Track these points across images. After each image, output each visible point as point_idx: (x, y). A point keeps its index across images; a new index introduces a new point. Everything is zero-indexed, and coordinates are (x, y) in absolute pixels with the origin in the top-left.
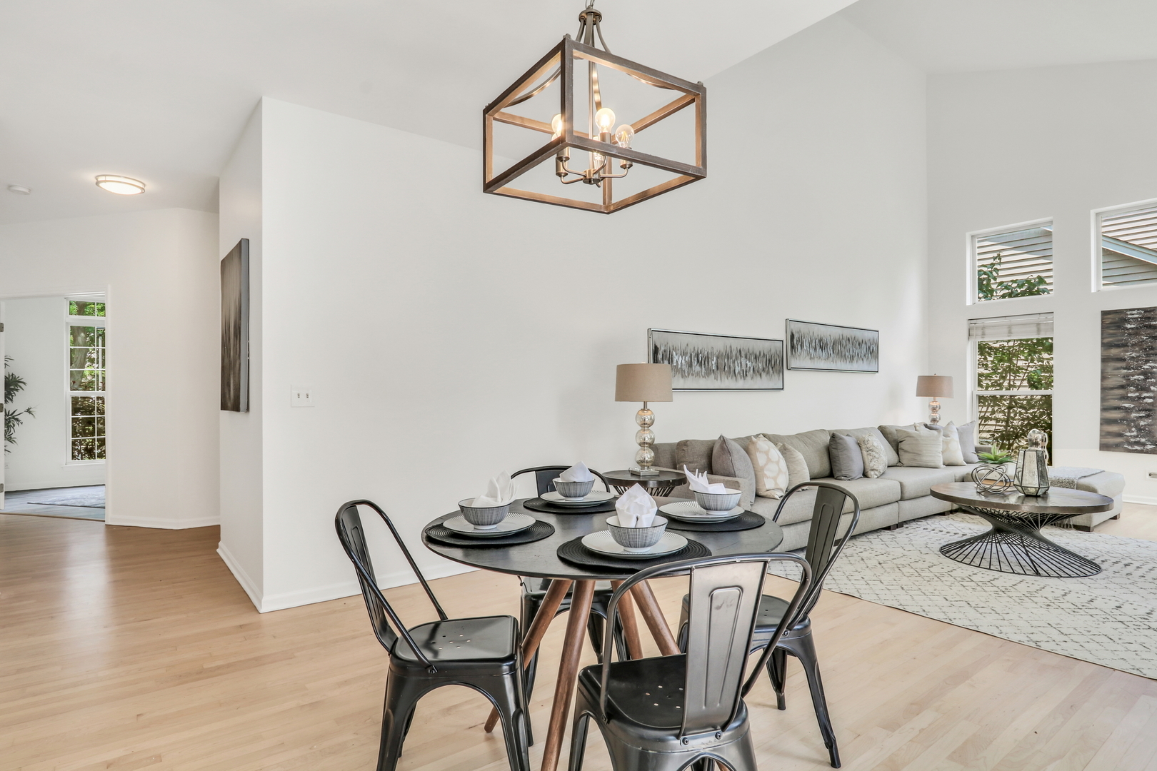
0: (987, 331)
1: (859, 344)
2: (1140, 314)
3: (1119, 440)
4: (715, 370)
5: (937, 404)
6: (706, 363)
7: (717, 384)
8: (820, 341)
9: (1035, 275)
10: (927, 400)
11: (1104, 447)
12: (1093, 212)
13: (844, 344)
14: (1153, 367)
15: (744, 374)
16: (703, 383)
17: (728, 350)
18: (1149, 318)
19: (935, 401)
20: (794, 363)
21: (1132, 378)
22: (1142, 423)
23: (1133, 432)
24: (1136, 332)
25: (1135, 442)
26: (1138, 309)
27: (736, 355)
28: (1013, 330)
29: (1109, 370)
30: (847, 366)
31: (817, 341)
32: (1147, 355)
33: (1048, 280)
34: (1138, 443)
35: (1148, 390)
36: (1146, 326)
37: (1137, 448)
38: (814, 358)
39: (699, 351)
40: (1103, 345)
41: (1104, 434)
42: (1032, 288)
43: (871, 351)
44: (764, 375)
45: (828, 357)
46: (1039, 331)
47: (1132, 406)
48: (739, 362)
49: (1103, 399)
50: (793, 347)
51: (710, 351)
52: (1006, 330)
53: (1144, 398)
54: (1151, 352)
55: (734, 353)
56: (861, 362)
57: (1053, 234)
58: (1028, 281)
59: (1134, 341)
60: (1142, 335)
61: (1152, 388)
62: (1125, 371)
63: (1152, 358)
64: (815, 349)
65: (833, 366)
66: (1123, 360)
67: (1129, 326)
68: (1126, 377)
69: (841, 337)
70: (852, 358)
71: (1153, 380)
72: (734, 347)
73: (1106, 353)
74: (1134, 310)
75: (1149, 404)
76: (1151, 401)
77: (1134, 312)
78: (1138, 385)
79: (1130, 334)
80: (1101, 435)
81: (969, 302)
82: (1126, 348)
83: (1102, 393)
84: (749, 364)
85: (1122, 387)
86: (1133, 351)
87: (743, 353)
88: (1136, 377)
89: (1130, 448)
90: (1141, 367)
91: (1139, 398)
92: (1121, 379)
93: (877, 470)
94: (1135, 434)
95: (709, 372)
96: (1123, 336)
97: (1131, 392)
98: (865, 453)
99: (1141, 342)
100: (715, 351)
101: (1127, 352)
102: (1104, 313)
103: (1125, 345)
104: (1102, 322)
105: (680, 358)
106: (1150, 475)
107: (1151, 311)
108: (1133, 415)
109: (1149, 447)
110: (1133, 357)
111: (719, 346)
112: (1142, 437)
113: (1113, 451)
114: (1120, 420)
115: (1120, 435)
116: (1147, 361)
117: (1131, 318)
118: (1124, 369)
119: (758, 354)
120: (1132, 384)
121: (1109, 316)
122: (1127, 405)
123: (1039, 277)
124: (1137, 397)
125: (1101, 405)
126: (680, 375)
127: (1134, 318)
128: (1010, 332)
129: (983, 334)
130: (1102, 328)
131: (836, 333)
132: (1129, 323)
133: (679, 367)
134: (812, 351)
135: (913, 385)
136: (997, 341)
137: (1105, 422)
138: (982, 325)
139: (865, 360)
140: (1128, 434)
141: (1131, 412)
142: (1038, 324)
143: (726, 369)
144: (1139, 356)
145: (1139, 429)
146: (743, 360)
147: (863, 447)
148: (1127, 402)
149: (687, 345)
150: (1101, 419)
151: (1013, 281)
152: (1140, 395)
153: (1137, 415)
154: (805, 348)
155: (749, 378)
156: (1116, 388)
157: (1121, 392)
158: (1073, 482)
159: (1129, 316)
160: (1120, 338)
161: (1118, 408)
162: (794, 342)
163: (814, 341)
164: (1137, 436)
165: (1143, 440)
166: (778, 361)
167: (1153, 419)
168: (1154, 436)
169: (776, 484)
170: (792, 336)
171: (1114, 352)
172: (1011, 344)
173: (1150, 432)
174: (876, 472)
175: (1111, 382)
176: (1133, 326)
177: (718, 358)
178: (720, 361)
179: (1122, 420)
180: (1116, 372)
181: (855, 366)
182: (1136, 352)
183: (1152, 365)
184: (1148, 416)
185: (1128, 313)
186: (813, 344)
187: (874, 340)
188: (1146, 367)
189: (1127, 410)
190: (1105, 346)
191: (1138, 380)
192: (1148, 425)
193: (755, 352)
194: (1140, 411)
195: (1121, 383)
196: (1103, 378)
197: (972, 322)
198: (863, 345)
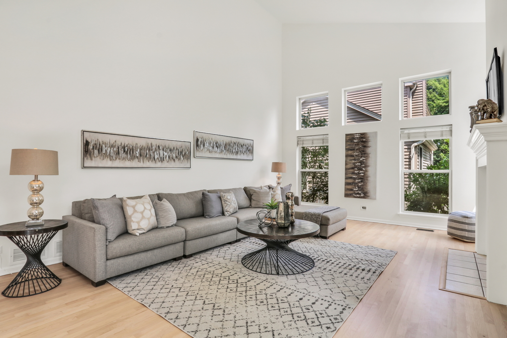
0: (304, 142)
1: (242, 146)
2: (359, 136)
3: (351, 192)
4: (139, 157)
5: (280, 176)
6: (131, 152)
7: (141, 164)
8: (216, 143)
9: (322, 118)
10: (276, 174)
11: (347, 195)
12: (343, 90)
13: (232, 145)
14: (364, 160)
15: (162, 160)
16: (128, 164)
17: (150, 145)
18: (362, 138)
19: (279, 174)
20: (198, 154)
21: (356, 164)
22: (360, 185)
23: (356, 188)
24: (357, 144)
25: (357, 193)
26: (358, 134)
27: (156, 149)
28: (314, 142)
29: (348, 161)
30: (234, 157)
31: (214, 143)
32: (362, 154)
33: (327, 120)
34: (358, 194)
35: (362, 170)
36: (361, 141)
37: (358, 196)
38: (212, 152)
39: (126, 145)
40: (346, 149)
41: (346, 190)
42: (321, 123)
43: (249, 150)
44: (176, 160)
45: (222, 152)
46: (323, 143)
47: (356, 177)
48: (158, 153)
49: (346, 174)
50: (197, 145)
51: (134, 146)
52: (311, 142)
53: (361, 173)
54: (363, 153)
55: (154, 148)
56: (242, 155)
57: (329, 99)
58: (320, 120)
59: (357, 148)
60: (360, 145)
61: (363, 169)
62: (354, 161)
63: (363, 155)
64: (213, 147)
65: (225, 157)
66: (353, 156)
67: (355, 141)
68: (354, 164)
69: (230, 142)
70: (237, 153)
71: (363, 165)
72: (154, 144)
73: (347, 153)
74: (357, 134)
75: (362, 176)
76: (363, 174)
77: (357, 135)
78: (358, 167)
79: (355, 145)
80: (345, 190)
81: (297, 129)
82: (354, 151)
83: (346, 171)
84: (165, 154)
85: (353, 168)
86: (356, 152)
87: (161, 148)
88: (358, 164)
89: (355, 195)
90: (359, 159)
91: (359, 173)
92: (352, 165)
93: (229, 211)
94: (357, 189)
95: (133, 158)
96: (353, 145)
97: (356, 171)
98: (223, 202)
99: (360, 148)
100: (138, 145)
101: (355, 152)
102: (347, 135)
103: (354, 150)
104: (346, 139)
105: (109, 149)
106: (363, 208)
107: (363, 135)
108: (357, 181)
109: (362, 195)
110: (357, 155)
111: (142, 143)
112: (360, 191)
113: (349, 197)
114: (352, 183)
115: (352, 190)
116: (362, 157)
117: (356, 138)
118: (354, 160)
119: (172, 148)
120: (356, 167)
121: (348, 136)
122: (354, 176)
123: (324, 119)
124: (358, 173)
125: (345, 176)
126: (109, 159)
127: (357, 138)
128: (313, 143)
129: (303, 144)
130: (346, 142)
131: (227, 140)
132: (355, 139)
133: (108, 154)
134: (211, 148)
135: (270, 167)
136: (311, 147)
137: (347, 184)
138: (302, 139)
139: (245, 154)
140: (355, 189)
141: (356, 179)
142: (323, 139)
143: (148, 156)
144: (359, 155)
145: (359, 187)
146: (161, 152)
147: (222, 199)
148: (354, 175)
149: (115, 141)
150: (345, 183)
151: (314, 121)
152: (359, 172)
153: (358, 181)
154: (206, 146)
155: (165, 162)
156: (350, 169)
157: (352, 170)
158: (320, 215)
159: (355, 137)
160: (352, 146)
161: (351, 178)
162: (198, 143)
163: (212, 143)
164: (357, 191)
165: (360, 192)
166: (187, 153)
167: (363, 183)
168: (364, 191)
169: (139, 225)
170: (197, 140)
171: (350, 152)
172: (317, 148)
173: (362, 188)
174: (229, 213)
175: (349, 166)
176: (357, 141)
177: (141, 150)
178: (142, 151)
179: (353, 183)
180: (351, 162)
181: (239, 157)
182: (358, 152)
183: (363, 158)
184: (362, 181)
185: (355, 135)
186: (212, 145)
187: (250, 144)
188: (361, 159)
189: (355, 179)
190: (347, 150)
191: (358, 165)
192: (362, 185)
193: (170, 147)
194: (359, 179)
195: (352, 167)
196: (346, 164)
197: (299, 138)
198: (244, 146)
